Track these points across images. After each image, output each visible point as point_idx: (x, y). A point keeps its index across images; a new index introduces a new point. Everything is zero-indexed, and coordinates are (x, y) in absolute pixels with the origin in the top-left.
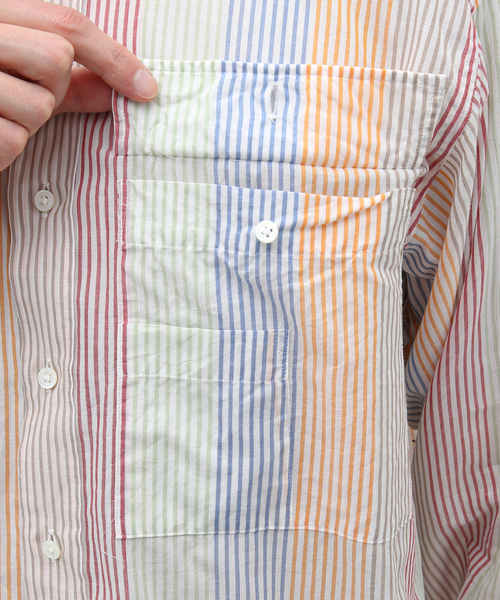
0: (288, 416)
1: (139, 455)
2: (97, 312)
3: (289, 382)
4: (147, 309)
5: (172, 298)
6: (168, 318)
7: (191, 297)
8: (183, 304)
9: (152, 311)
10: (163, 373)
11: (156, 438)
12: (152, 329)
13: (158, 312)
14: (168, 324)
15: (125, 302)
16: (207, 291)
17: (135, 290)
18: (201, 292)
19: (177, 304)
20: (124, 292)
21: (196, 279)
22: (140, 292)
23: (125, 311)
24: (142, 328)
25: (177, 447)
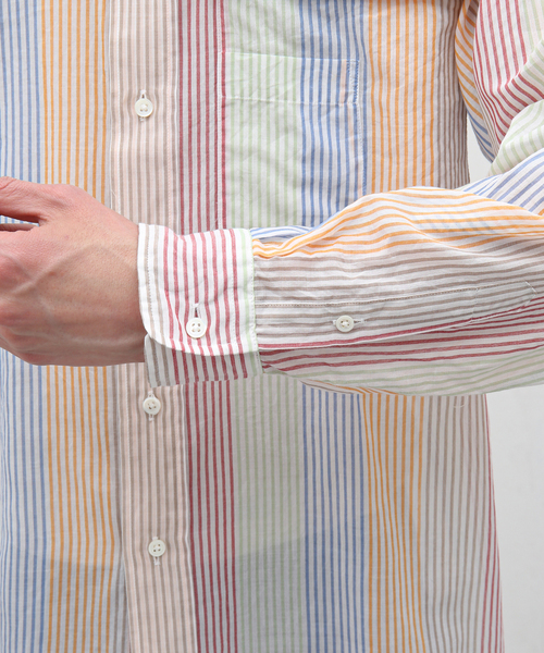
0: (360, 136)
1: (237, 166)
2: (198, 45)
3: (360, 106)
4: (241, 40)
5: (262, 29)
6: (259, 47)
7: (279, 28)
8: (272, 35)
9: (246, 41)
10: (255, 97)
11: (250, 152)
12: (246, 57)
13: (250, 43)
14: (259, 52)
15: (223, 34)
16: (293, 24)
17: (232, 24)
18: (288, 25)
19: (267, 34)
20: (223, 25)
21: (284, 13)
22: (236, 24)
23: (224, 42)
24: (237, 56)
25: (268, 161)
